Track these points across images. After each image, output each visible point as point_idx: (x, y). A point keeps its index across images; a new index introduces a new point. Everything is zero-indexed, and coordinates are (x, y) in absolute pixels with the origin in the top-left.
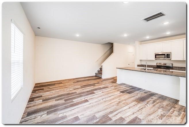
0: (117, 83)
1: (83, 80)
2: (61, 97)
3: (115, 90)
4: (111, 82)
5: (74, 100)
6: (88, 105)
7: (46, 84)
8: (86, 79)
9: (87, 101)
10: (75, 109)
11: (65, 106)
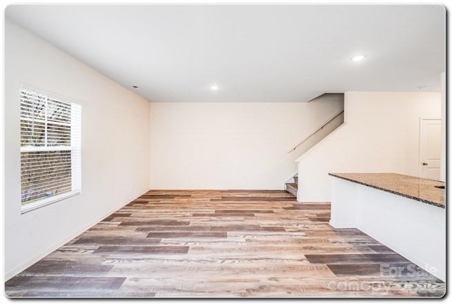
0: (331, 223)
1: (242, 196)
2: (150, 226)
3: (296, 245)
4: (312, 216)
5: (163, 240)
6: (176, 260)
7: (164, 194)
8: (250, 195)
9: (185, 250)
10: (143, 259)
11: (134, 248)
